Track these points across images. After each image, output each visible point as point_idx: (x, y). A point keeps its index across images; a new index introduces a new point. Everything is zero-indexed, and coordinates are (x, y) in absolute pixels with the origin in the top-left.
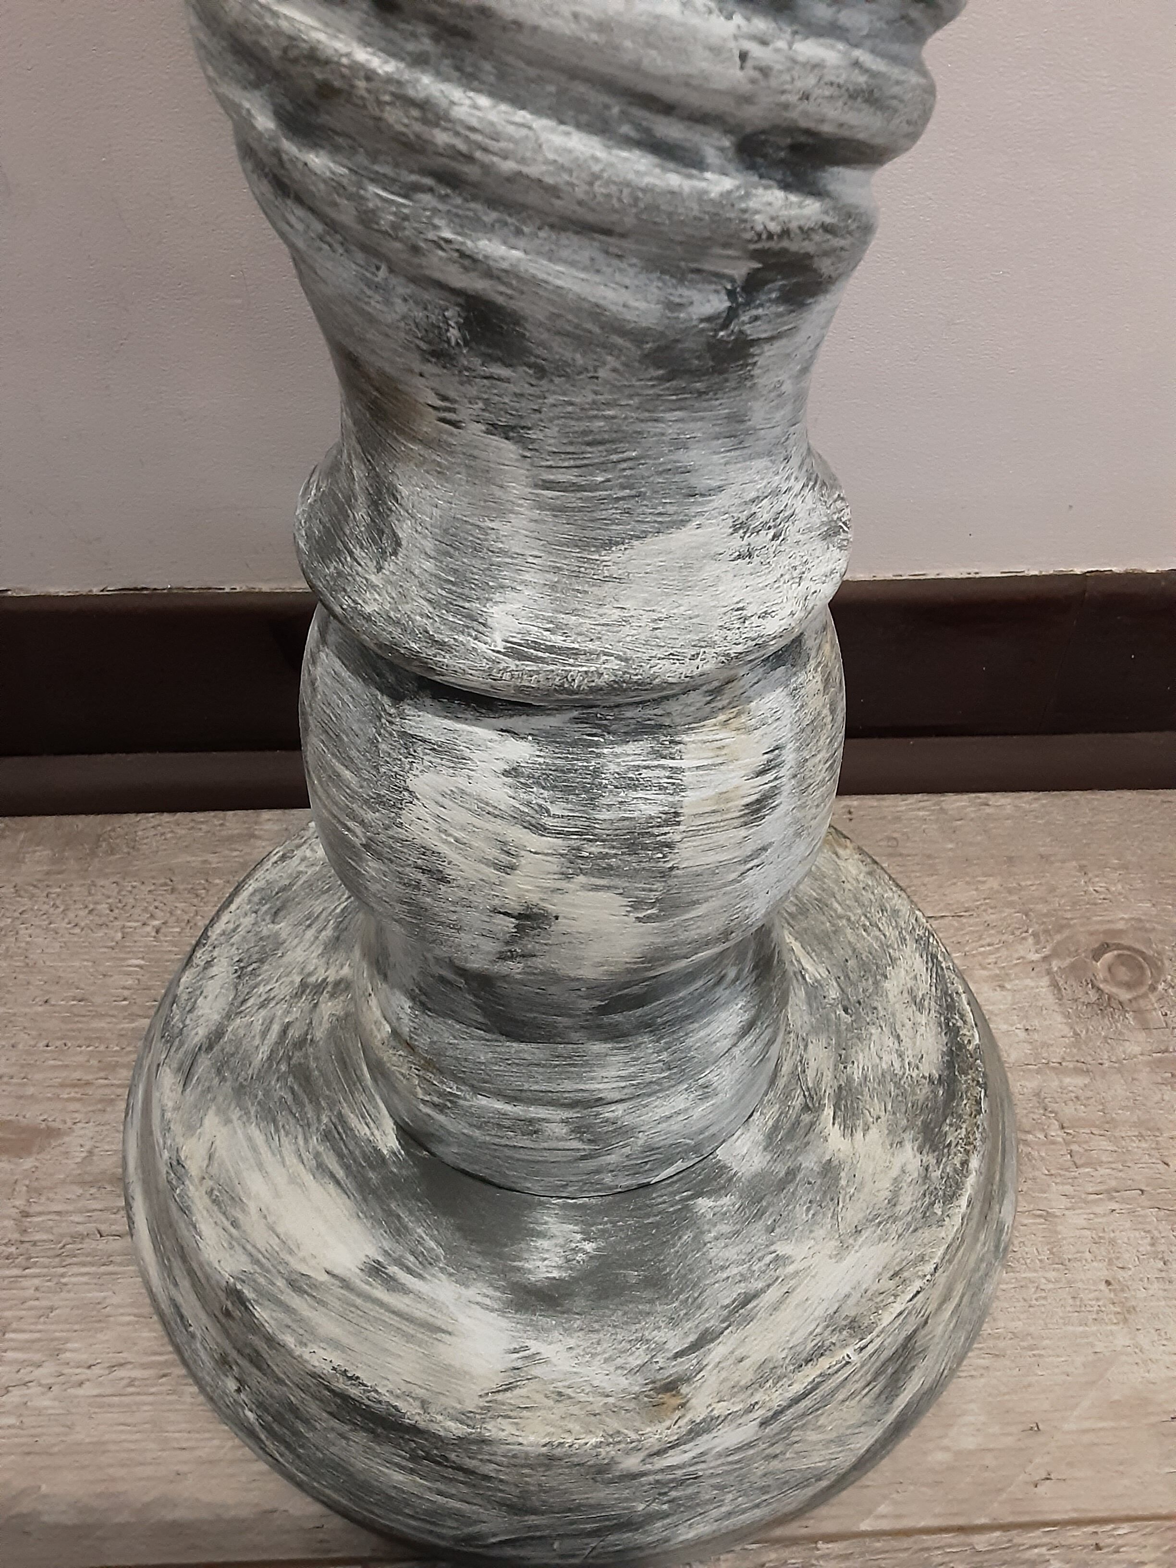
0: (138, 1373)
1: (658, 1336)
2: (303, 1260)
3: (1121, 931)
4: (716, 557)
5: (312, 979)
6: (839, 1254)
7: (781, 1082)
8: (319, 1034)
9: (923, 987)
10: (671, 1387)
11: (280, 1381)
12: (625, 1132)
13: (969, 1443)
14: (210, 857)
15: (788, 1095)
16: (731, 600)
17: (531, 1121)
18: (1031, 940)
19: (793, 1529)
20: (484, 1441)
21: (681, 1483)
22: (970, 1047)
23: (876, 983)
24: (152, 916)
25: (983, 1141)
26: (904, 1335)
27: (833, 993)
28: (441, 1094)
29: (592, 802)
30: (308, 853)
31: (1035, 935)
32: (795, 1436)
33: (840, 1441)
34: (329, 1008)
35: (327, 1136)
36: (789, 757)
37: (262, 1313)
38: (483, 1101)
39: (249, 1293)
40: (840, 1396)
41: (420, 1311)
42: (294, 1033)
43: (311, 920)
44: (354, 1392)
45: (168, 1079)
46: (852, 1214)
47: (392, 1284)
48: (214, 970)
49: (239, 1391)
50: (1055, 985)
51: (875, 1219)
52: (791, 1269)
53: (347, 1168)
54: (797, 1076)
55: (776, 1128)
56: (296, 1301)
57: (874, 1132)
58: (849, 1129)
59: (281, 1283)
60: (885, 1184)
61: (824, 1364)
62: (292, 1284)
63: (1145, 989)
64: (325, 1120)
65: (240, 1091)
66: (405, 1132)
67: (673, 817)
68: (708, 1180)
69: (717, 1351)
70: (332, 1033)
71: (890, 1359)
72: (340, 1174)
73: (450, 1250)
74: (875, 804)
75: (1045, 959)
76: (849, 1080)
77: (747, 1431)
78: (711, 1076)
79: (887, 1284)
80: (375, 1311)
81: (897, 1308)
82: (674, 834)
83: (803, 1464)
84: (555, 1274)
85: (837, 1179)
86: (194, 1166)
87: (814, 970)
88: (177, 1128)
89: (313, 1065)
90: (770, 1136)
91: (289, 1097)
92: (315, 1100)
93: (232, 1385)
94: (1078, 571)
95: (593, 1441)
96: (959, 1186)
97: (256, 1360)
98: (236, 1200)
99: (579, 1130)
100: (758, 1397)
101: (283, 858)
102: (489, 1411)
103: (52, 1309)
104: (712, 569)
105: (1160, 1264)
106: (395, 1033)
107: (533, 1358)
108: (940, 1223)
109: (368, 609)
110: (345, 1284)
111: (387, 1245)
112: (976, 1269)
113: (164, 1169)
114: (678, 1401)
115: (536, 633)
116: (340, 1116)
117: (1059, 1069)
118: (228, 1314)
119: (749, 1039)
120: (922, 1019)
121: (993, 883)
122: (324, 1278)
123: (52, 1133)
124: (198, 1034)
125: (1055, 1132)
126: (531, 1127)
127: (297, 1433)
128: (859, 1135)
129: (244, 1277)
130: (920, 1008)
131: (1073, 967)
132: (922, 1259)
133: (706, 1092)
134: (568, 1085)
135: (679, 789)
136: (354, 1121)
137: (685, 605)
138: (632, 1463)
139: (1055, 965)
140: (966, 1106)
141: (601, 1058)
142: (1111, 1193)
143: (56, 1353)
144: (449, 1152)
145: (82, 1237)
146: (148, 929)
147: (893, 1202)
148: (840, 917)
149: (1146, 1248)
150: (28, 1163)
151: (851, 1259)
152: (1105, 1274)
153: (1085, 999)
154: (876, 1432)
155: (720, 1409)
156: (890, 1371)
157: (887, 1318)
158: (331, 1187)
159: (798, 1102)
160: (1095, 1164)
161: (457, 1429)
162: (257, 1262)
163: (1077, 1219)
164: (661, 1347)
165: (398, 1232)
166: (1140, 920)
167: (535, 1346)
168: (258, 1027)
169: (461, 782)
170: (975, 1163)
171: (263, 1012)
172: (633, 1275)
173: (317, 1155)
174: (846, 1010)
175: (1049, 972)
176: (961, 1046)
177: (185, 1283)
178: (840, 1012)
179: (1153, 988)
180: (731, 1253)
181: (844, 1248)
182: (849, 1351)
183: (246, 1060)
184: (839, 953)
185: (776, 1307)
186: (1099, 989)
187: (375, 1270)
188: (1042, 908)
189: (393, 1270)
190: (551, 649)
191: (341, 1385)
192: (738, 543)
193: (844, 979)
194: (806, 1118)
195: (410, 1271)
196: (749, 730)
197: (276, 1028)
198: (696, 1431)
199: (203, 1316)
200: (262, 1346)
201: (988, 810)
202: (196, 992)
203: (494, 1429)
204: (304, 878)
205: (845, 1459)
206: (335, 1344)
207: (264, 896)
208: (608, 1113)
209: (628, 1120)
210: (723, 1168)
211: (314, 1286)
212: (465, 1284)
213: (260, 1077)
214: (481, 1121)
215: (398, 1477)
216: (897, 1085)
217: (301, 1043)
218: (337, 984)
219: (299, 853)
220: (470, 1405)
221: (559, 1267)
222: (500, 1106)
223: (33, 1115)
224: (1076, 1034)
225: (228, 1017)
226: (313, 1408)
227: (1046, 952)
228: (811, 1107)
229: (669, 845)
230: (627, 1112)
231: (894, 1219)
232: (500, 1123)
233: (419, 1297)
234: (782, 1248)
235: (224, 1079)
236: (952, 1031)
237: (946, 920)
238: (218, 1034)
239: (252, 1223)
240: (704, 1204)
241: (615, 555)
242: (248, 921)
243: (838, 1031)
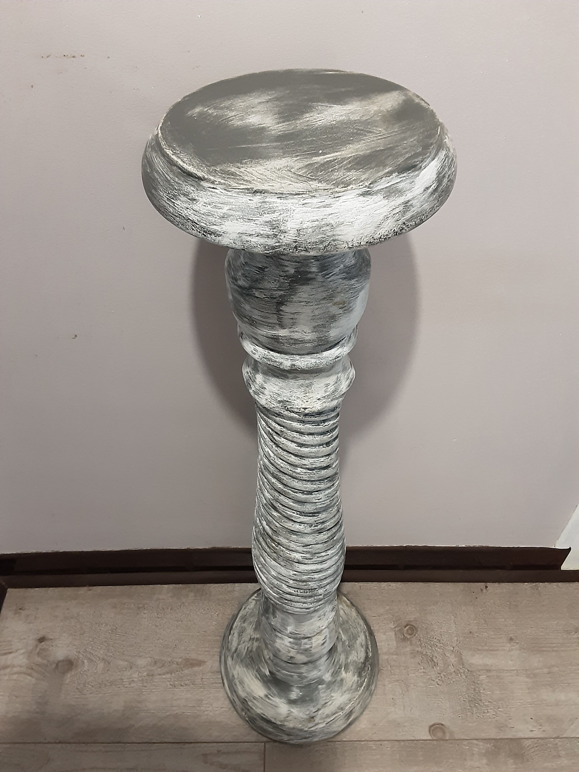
0: (226, 709)
1: (311, 709)
2: (254, 694)
3: (412, 621)
4: (316, 621)
5: (252, 637)
6: (341, 696)
7: (335, 663)
8: (254, 650)
9: (364, 643)
10: (313, 717)
11: (252, 714)
12: (306, 677)
13: (363, 726)
14: (227, 597)
15: (336, 666)
16: (318, 625)
17: (292, 675)
18: (393, 622)
19: (333, 740)
20: (284, 725)
21: (313, 732)
22: (369, 656)
23: (355, 641)
24: (216, 612)
25: (368, 676)
26: (350, 711)
27: (347, 643)
28: (277, 669)
29: (300, 646)
30: (249, 607)
31: (394, 621)
32: (332, 726)
33: (339, 726)
34: (256, 644)
35: (257, 671)
36: (328, 636)
37: (250, 703)
38: (284, 671)
39: (247, 700)
40: (339, 720)
41: (274, 703)
42: (250, 649)
43: (251, 623)
44: (264, 717)
45: (229, 659)
46: (345, 688)
47: (269, 698)
48: (235, 635)
49: (245, 715)
50: (396, 634)
51: (349, 690)
52: (333, 698)
53: (261, 677)
54: (338, 662)
55: (333, 672)
56: (255, 701)
57: (350, 673)
58: (346, 672)
59: (252, 698)
60: (351, 683)
61: (336, 715)
62: (253, 698)
63: (413, 636)
64: (256, 667)
65: (242, 661)
66: (270, 672)
67: (311, 647)
68: (321, 682)
69: (320, 712)
70: (256, 650)
71: (348, 714)
72: (260, 678)
73: (278, 693)
74: (366, 585)
75: (395, 627)
76: (348, 662)
77: (324, 725)
78: (321, 668)
79: (348, 702)
80: (266, 702)
81: (349, 706)
82: (311, 649)
83: (333, 730)
84: (295, 698)
85: (343, 682)
86: (236, 676)
87: (344, 637)
88: (232, 669)
89: (253, 656)
90: (332, 674)
91: (250, 662)
92: (254, 664)
93: (244, 714)
94: (405, 545)
95: (300, 726)
96: (363, 684)
97: (248, 710)
98: (243, 683)
99: (299, 677)
100: (326, 720)
101: (245, 608)
102: (285, 720)
103: (209, 697)
104: (316, 622)
105: (403, 696)
106: (269, 658)
107: (291, 712)
108: (358, 691)
109: (272, 624)
110: (262, 698)
111: (268, 692)
112: (365, 698)
113: (231, 676)
114: (313, 720)
115: (293, 631)
116: (259, 667)
117: (393, 654)
118: (244, 703)
119: (328, 661)
120: (362, 650)
121: (388, 607)
122: (258, 697)
123: (204, 662)
124: (233, 649)
125: (389, 668)
126: (292, 676)
127: (255, 722)
128: (348, 673)
129: (246, 697)
130: (362, 647)
131: (400, 630)
132: (354, 698)
133: (320, 670)
134: (298, 671)
135: (312, 644)
136: (261, 669)
137: (312, 627)
138: (306, 729)
139: (397, 629)
140: (366, 668)
141: (303, 667)
142: (397, 681)
143: (212, 705)
144: (279, 677)
145: (213, 683)
146: (215, 615)
147: (352, 686)
148: (351, 625)
149: (401, 692)
150: (201, 668)
151: (343, 697)
152: (392, 697)
153: (400, 637)
154: (345, 725)
155: (320, 722)
156: (348, 716)
157: (347, 708)
158: (258, 680)
159: (338, 667)
160: (395, 675)
161: (280, 723)
162: (248, 694)
163: (390, 686)
164: (311, 711)
165: (269, 689)
166: (416, 618)
167: (292, 710)
168: (243, 648)
169: (283, 642)
170: (366, 680)
171: (244, 644)
172: (308, 699)
173: (256, 674)
174: (349, 647)
175: (395, 631)
176: (368, 656)
177: (235, 696)
178: (348, 647)
179: (415, 635)
180: (324, 695)
181: (342, 695)
182: (340, 713)
183: (242, 655)
184: (350, 634)
185: (330, 705)
186: (404, 635)
187: (266, 696)
188: (397, 614)
189: (269, 696)
190: (295, 633)
191: (262, 715)
192: (319, 618)
193: (350, 640)
194: (339, 670)
195: (272, 697)
196: (321, 635)
197: (246, 648)
198: (316, 725)
199: (239, 703)
200: (249, 708)
201: (390, 587)
202: (232, 640)
203: (286, 723)
204: (249, 613)
205: (340, 729)
206: (261, 709)
207: (242, 618)
208: (304, 674)
209: (307, 676)
210: (324, 680)
211: (257, 698)
212: (281, 699)
213: (245, 657)
214: (284, 674)
215: (271, 730)
216: (356, 663)
217: (251, 651)
218: (257, 638)
219: (247, 607)
220: (282, 719)
221: (296, 697)
222: (287, 672)
223: (200, 658)
224: (397, 646)
225: (238, 645)
226: (258, 718)
227: (395, 626)
228: (340, 668)
229: (311, 650)
230: (307, 674)
231: (351, 690)
232: (287, 675)
233: (273, 701)
234: (332, 695)
235: (238, 659)
236: (367, 653)
237: (376, 617)
238: (236, 649)
239: (246, 686)
240: (320, 686)
241: (303, 623)
242: (239, 623)
243: (347, 652)
